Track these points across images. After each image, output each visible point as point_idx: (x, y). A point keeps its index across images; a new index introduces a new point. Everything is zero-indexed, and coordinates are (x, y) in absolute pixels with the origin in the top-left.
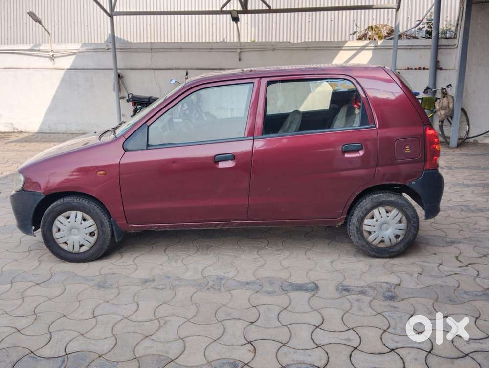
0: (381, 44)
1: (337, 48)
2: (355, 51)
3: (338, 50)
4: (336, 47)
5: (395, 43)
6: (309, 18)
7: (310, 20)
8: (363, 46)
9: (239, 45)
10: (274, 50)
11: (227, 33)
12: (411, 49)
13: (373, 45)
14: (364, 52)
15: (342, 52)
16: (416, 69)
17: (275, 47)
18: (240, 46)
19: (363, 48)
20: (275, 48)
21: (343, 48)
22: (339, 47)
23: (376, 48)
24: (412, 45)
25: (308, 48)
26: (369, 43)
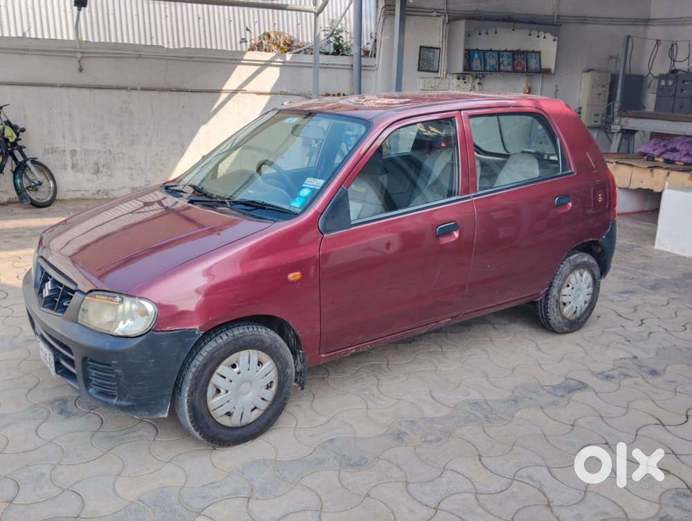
0: (291, 59)
1: (234, 61)
2: (258, 67)
3: (234, 63)
4: (232, 59)
5: (316, 60)
6: (165, 12)
7: (168, 14)
8: (269, 61)
9: (78, 47)
10: (138, 58)
11: (29, 23)
12: (326, 68)
13: (282, 60)
14: (269, 68)
15: (239, 67)
16: (334, 95)
17: (140, 53)
18: (80, 48)
19: (267, 64)
20: (141, 55)
21: (243, 62)
22: (236, 60)
23: (285, 65)
24: (327, 63)
25: (192, 57)
26: (275, 57)
